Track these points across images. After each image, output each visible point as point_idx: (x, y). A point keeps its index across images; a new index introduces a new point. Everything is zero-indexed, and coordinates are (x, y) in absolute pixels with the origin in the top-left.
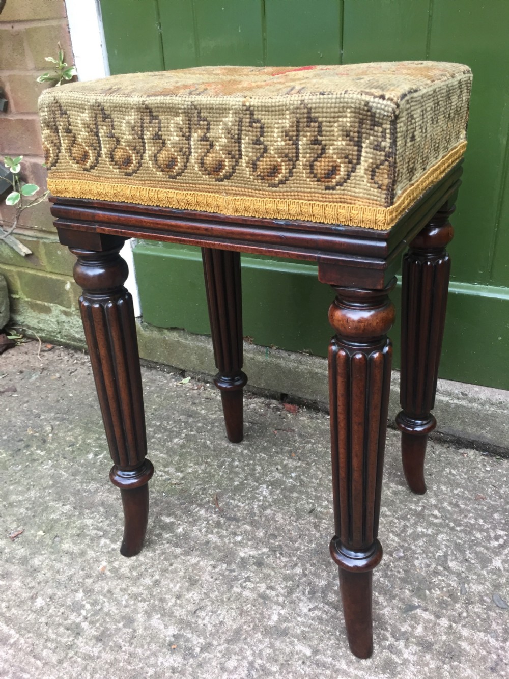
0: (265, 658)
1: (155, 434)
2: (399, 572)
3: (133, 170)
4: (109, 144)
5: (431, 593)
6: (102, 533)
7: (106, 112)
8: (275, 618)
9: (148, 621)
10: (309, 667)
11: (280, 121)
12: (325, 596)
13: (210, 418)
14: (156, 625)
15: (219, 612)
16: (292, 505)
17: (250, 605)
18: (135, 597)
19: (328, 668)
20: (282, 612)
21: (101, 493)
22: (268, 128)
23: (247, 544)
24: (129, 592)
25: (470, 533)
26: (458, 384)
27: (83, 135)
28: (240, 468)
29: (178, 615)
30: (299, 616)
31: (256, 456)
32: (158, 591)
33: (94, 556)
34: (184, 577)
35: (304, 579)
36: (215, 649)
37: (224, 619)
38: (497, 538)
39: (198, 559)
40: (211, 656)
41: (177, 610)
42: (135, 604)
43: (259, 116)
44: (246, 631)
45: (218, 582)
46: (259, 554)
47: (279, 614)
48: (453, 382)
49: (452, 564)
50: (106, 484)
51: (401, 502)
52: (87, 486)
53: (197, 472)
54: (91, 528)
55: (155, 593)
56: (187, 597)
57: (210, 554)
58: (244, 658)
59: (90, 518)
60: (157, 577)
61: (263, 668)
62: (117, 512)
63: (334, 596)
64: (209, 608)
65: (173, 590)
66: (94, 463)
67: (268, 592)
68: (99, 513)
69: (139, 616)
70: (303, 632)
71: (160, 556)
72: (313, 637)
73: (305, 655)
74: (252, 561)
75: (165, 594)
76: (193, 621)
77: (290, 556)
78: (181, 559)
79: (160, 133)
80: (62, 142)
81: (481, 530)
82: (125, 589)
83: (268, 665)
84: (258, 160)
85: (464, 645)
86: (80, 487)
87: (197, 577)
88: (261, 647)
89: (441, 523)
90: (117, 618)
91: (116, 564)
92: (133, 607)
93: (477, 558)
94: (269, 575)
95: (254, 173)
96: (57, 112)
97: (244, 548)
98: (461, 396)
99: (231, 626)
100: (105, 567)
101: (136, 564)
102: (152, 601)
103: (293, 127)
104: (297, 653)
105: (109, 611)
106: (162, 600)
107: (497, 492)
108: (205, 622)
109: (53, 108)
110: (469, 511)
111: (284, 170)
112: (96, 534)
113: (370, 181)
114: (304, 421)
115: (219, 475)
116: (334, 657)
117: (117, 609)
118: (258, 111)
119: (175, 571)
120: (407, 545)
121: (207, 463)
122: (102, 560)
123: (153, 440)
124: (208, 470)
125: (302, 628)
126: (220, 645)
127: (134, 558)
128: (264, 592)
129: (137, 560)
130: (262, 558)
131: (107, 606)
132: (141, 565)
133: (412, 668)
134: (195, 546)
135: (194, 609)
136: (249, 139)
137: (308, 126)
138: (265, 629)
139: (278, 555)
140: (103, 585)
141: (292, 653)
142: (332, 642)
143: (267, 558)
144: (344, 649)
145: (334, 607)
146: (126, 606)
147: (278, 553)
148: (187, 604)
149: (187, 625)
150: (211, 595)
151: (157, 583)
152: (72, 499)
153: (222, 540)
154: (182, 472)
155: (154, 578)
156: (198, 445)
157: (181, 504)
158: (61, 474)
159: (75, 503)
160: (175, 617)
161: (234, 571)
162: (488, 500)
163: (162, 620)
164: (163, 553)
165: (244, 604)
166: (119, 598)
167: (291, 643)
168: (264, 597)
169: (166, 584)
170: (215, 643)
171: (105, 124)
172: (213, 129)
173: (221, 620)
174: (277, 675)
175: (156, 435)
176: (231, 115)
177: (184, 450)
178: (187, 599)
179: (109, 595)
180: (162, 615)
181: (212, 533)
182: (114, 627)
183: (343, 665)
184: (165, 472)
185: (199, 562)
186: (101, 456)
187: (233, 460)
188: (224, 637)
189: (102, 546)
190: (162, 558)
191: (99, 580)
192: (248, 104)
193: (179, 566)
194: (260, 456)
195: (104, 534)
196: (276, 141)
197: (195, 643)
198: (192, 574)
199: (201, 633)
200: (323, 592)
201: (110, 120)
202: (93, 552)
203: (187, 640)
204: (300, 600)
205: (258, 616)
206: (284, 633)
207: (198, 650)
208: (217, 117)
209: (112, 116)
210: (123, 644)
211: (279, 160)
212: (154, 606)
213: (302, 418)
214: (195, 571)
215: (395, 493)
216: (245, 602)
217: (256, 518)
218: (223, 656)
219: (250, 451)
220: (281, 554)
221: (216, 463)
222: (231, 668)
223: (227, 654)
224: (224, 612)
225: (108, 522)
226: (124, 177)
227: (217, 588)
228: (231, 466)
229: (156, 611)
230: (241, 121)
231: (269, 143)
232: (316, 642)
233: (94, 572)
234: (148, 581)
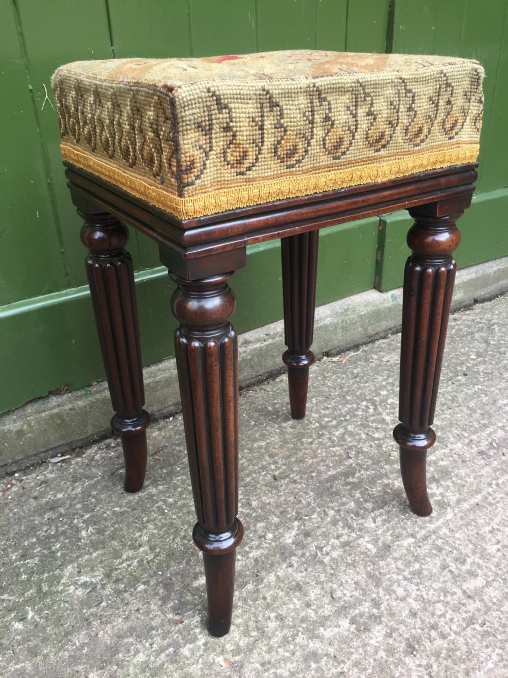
0: (404, 568)
1: (50, 549)
2: (367, 462)
3: (296, 160)
4: (275, 137)
5: (393, 456)
6: (171, 650)
7: (274, 100)
8: (370, 546)
9: (323, 639)
10: (424, 545)
11: (426, 89)
12: (366, 509)
13: (76, 495)
14: (332, 634)
15: (344, 581)
16: (259, 486)
17: (348, 558)
18: (285, 641)
19: (430, 536)
20: (367, 539)
21: (101, 633)
22: (418, 96)
23: (280, 533)
24: (276, 646)
25: (355, 416)
26: (259, 329)
27: (245, 131)
28: (179, 501)
29: (329, 613)
30: (375, 531)
31: (174, 483)
32: (291, 619)
33: (200, 666)
34: (288, 593)
35: (342, 513)
36: (380, 598)
37: (353, 579)
38: (367, 407)
39: (272, 575)
40: (386, 603)
41: (323, 612)
42: (295, 645)
43: (411, 87)
44: (373, 570)
45: (310, 569)
46: (298, 529)
47: (368, 542)
48: (256, 330)
49: (376, 435)
50: (89, 624)
51: (304, 430)
52: (75, 644)
53: (153, 535)
54: (152, 658)
55: (291, 624)
56: (313, 598)
57: (272, 565)
58: (398, 581)
59: (134, 655)
60: (273, 615)
61: (413, 573)
62: (147, 625)
63: (368, 504)
64: (335, 586)
65: (298, 607)
66: (36, 626)
67: (342, 540)
68: (132, 644)
69: (311, 645)
70: (391, 535)
71: (246, 604)
72: (399, 532)
73: (413, 543)
74: (301, 537)
75: (298, 615)
76: (343, 603)
77: (314, 512)
78: (263, 588)
79: (330, 115)
80: (214, 144)
81: (357, 410)
82: (269, 649)
83: (411, 569)
84: (410, 125)
85: (441, 463)
86: (66, 654)
87: (294, 583)
88: (393, 566)
89: (338, 423)
90: (303, 667)
91: (229, 647)
92: (297, 648)
93: (378, 423)
94: (324, 532)
95: (407, 138)
96: (212, 108)
97: (283, 536)
98: (266, 337)
99: (363, 578)
100: (225, 660)
101: (241, 628)
102: (300, 629)
103: (436, 92)
104: (410, 546)
105: (289, 671)
106: (303, 620)
107: (329, 387)
108: (349, 595)
109: (208, 103)
110: (336, 406)
111: (425, 131)
112: (168, 655)
113: (473, 127)
114: (159, 435)
115: (175, 519)
116: (421, 528)
117: (292, 663)
118: (410, 82)
119: (275, 598)
120: (346, 447)
121: (148, 522)
122: (214, 660)
123: (59, 554)
124: (160, 524)
125: (388, 534)
126: (378, 593)
127: (232, 628)
128: (340, 542)
129: (238, 626)
130: (302, 530)
131: (283, 671)
132: (247, 626)
133: (448, 494)
134: (253, 573)
135: (329, 598)
136: (404, 107)
137: (446, 91)
138: (378, 557)
139: (307, 518)
140: (250, 668)
141: (407, 550)
142: (409, 523)
143: (305, 526)
144: (418, 520)
145: (379, 509)
146: (293, 654)
147: (304, 517)
148: (321, 601)
149: (345, 610)
150: (322, 580)
151: (280, 618)
152: (80, 668)
153: (263, 548)
154: (140, 546)
155: (272, 618)
156: (112, 519)
157: (188, 563)
158: (16, 670)
159: (92, 667)
160: (329, 616)
161: (303, 555)
162: (333, 394)
163: (328, 627)
164: (245, 600)
165: (346, 561)
166: (279, 657)
167: (398, 546)
168: (345, 545)
169: (287, 610)
170: (374, 596)
171: (272, 114)
172: (376, 103)
173: (353, 582)
174: (423, 567)
175: (54, 548)
176: (390, 88)
177: (107, 533)
178: (315, 600)
179: (267, 666)
180: (322, 626)
181: (248, 553)
182: (313, 672)
183: (432, 527)
184: (127, 560)
185: (276, 575)
186: (30, 615)
187: (165, 501)
188: (372, 587)
189: (193, 654)
190: (251, 603)
191: (239, 671)
192: (403, 77)
193: (271, 592)
194: (178, 480)
195: (174, 647)
196: (423, 106)
197: (366, 610)
198: (287, 586)
199: (358, 602)
200: (361, 509)
201: (278, 108)
202: (194, 666)
203: (361, 615)
204: (361, 524)
205: (362, 556)
206: (387, 548)
207: (375, 611)
208: (379, 92)
209: (281, 104)
210: (339, 670)
211: (424, 122)
212: (307, 629)
213: (154, 435)
214: (286, 582)
215: (293, 427)
216: (343, 559)
217: (254, 515)
218: (390, 595)
219: (162, 485)
220: (306, 516)
221: (155, 515)
222: (405, 593)
223: (389, 591)
224: (346, 577)
225: (158, 640)
226: (285, 171)
227: (317, 573)
228: (171, 506)
229: (313, 630)
230: (399, 93)
231: (419, 109)
232: (404, 532)
233: (225, 673)
234: (272, 625)
